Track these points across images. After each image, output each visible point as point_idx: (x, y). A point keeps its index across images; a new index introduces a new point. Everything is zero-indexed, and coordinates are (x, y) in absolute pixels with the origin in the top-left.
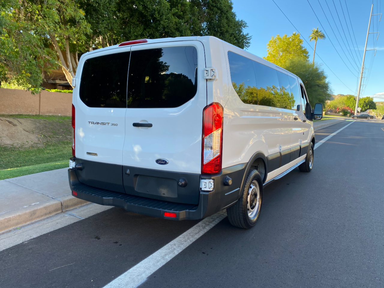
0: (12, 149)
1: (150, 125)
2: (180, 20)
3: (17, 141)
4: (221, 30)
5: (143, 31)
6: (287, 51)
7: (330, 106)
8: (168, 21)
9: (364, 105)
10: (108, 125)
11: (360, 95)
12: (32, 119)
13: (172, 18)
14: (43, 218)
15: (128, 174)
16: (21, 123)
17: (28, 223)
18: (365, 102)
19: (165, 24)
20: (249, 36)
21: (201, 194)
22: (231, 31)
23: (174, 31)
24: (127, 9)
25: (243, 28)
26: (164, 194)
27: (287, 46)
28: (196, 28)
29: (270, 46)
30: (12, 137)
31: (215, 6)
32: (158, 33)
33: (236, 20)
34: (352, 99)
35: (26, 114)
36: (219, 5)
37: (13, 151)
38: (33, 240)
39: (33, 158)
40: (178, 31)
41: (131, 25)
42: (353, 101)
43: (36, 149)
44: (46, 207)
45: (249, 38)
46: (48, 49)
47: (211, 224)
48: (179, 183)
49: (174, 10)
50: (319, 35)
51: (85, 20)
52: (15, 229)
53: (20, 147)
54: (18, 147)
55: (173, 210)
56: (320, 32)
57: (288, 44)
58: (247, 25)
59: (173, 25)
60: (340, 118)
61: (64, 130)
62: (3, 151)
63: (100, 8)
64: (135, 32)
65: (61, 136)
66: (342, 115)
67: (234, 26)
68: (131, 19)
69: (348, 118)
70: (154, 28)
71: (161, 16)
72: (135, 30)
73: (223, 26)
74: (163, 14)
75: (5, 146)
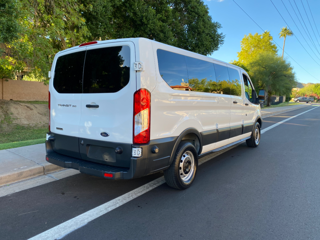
0: (28, 128)
1: (97, 106)
2: (164, 24)
3: (33, 122)
4: (198, 31)
5: (134, 33)
6: (258, 47)
7: (299, 93)
8: (154, 25)
10: (70, 106)
12: (45, 105)
13: (157, 22)
14: (28, 178)
15: (82, 144)
16: (36, 108)
17: (16, 181)
19: (151, 27)
20: (223, 35)
21: (132, 159)
22: (207, 32)
23: (159, 32)
24: (121, 16)
25: (218, 28)
26: (107, 159)
27: (258, 43)
28: (178, 30)
29: (243, 43)
30: (28, 118)
31: (193, 12)
32: (146, 34)
33: (212, 22)
34: (319, 87)
35: (41, 100)
36: (196, 10)
37: (29, 129)
38: (15, 194)
39: (43, 135)
40: (162, 33)
41: (124, 28)
43: (46, 128)
44: (31, 170)
45: (223, 36)
46: (56, 49)
47: (154, 186)
48: (116, 151)
49: (159, 16)
50: (288, 33)
51: (86, 26)
52: (5, 186)
53: (34, 127)
54: (32, 126)
55: (111, 172)
56: (288, 30)
57: (259, 41)
58: (221, 26)
59: (158, 28)
62: (21, 129)
63: (98, 16)
64: (127, 34)
67: (210, 27)
68: (124, 24)
70: (142, 30)
71: (148, 21)
72: (127, 33)
73: (200, 27)
74: (149, 19)
75: (23, 125)
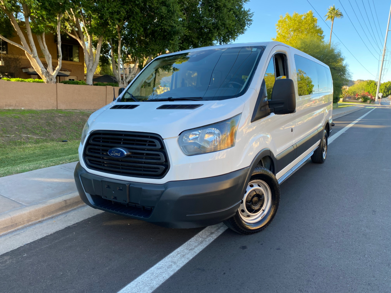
4: (216, 5)
7: (349, 92)
9: (385, 91)
11: (381, 79)
18: (386, 87)
20: (250, 13)
22: (229, 6)
25: (243, 2)
27: (299, 25)
29: (279, 27)
34: (373, 84)
42: (374, 86)
50: (335, 14)
56: (337, 10)
57: (299, 23)
60: (359, 105)
61: (19, 127)
65: (13, 135)
66: (362, 102)
69: (368, 105)
